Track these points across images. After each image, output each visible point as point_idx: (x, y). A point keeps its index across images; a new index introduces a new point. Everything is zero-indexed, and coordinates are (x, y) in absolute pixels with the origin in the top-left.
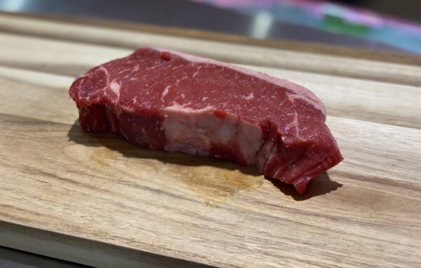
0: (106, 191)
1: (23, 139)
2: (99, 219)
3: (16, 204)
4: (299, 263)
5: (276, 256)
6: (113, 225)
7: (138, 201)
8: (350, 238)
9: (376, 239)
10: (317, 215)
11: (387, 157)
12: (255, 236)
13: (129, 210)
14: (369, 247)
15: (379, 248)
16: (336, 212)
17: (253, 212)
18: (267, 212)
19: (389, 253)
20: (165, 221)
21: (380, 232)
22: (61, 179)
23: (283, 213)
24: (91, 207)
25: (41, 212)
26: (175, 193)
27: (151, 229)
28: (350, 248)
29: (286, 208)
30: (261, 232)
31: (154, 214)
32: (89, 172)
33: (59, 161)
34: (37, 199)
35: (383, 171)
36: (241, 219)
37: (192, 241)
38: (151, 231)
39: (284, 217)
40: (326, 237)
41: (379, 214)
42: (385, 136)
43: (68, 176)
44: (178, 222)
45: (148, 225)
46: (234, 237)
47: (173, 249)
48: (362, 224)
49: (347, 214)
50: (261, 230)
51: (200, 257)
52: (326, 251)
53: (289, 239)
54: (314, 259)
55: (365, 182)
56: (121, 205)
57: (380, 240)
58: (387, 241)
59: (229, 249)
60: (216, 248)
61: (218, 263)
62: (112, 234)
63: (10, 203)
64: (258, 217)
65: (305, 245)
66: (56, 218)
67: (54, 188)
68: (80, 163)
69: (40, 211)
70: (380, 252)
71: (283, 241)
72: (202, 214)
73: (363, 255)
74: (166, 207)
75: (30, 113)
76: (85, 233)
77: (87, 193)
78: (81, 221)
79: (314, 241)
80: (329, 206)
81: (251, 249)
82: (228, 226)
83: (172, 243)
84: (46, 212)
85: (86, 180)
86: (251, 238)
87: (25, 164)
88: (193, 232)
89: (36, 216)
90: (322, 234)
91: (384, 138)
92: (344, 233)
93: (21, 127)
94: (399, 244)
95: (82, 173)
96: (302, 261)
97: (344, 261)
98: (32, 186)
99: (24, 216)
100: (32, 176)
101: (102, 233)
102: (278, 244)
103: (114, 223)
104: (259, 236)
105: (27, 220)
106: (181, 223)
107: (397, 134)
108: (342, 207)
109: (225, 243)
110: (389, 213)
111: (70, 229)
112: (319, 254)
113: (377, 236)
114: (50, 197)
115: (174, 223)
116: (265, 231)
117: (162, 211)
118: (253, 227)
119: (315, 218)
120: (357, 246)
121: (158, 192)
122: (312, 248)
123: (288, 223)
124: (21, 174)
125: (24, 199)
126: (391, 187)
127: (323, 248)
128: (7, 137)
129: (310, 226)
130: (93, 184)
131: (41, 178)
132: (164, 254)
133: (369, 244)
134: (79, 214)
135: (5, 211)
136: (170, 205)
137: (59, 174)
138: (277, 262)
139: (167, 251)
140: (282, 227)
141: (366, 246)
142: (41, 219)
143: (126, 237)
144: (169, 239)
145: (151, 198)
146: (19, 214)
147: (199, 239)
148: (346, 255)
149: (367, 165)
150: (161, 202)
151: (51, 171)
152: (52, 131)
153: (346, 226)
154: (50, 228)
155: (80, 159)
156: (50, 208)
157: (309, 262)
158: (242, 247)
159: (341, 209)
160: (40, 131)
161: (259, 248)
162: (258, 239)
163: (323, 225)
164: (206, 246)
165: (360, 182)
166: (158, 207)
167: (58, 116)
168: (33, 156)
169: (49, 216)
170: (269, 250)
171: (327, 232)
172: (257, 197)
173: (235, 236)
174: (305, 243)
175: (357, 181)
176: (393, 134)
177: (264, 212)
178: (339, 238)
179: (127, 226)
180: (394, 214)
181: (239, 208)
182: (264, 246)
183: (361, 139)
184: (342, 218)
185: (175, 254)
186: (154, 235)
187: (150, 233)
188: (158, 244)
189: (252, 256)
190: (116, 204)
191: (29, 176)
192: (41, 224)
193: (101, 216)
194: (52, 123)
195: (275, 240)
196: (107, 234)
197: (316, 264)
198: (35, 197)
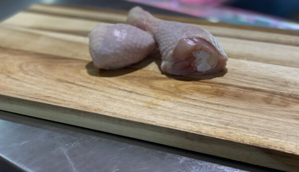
0: (102, 91)
2: (98, 104)
3: (53, 96)
5: (193, 122)
6: (105, 106)
7: (119, 96)
8: (235, 115)
9: (250, 116)
11: (263, 79)
12: (183, 113)
13: (114, 100)
14: (245, 120)
15: (250, 120)
16: (229, 104)
17: (182, 103)
19: (256, 122)
20: (134, 105)
21: (252, 113)
22: (77, 85)
23: (199, 103)
24: (94, 98)
26: (140, 93)
27: (126, 109)
30: (186, 112)
31: (128, 102)
32: (93, 82)
33: (77, 77)
35: (259, 85)
36: (176, 105)
37: (148, 115)
39: (200, 105)
40: (222, 115)
41: (253, 105)
42: (263, 69)
43: (81, 84)
44: (140, 106)
45: (124, 107)
47: (137, 118)
48: (242, 109)
49: (235, 104)
50: (186, 110)
52: (220, 121)
53: (201, 115)
54: (214, 124)
56: (110, 98)
57: (252, 117)
58: (255, 117)
59: (168, 118)
60: (161, 118)
62: (104, 110)
63: (49, 95)
64: (185, 105)
66: (75, 103)
67: (74, 89)
69: (65, 99)
70: (251, 122)
71: (197, 116)
72: (154, 103)
73: (241, 123)
74: (135, 99)
76: (90, 109)
77: (92, 92)
78: (88, 104)
79: (215, 116)
80: (225, 101)
81: (179, 118)
82: (168, 108)
83: (136, 115)
84: (69, 100)
85: (91, 86)
86: (180, 114)
87: (58, 77)
90: (219, 113)
92: (232, 113)
94: (262, 119)
95: (89, 83)
96: (207, 125)
97: (230, 125)
98: (62, 88)
99: (57, 101)
100: (62, 83)
101: (99, 110)
102: (195, 117)
105: (58, 103)
106: (142, 106)
107: (270, 68)
109: (166, 116)
111: (82, 108)
112: (217, 122)
114: (72, 93)
115: (138, 107)
116: (189, 111)
117: (132, 101)
118: (182, 109)
119: (217, 106)
120: (239, 119)
121: (131, 92)
122: (213, 119)
124: (56, 82)
125: (57, 94)
126: (263, 93)
127: (219, 119)
129: (213, 109)
130: (95, 88)
131: (67, 84)
132: (132, 120)
133: (245, 118)
134: (87, 101)
135: (47, 99)
136: (137, 98)
137: (77, 82)
138: (194, 125)
140: (198, 109)
142: (66, 103)
143: (112, 112)
144: (135, 113)
145: (127, 95)
146: (54, 100)
147: (152, 114)
148: (232, 123)
149: (250, 82)
150: (132, 97)
151: (72, 81)
152: (73, 62)
153: (233, 109)
154: (71, 107)
156: (71, 98)
157: (211, 125)
158: (175, 118)
160: (67, 63)
163: (221, 109)
164: (155, 117)
166: (131, 99)
168: (63, 74)
169: (71, 102)
170: (189, 120)
171: (223, 112)
173: (172, 113)
174: (210, 117)
175: (243, 89)
176: (268, 68)
178: (229, 115)
179: (112, 107)
180: (262, 105)
181: (175, 101)
182: (187, 118)
184: (232, 106)
186: (127, 111)
188: (129, 115)
189: (180, 122)
190: (107, 97)
191: (60, 83)
192: (67, 105)
193: (98, 102)
196: (102, 110)
197: (214, 126)
198: (63, 93)
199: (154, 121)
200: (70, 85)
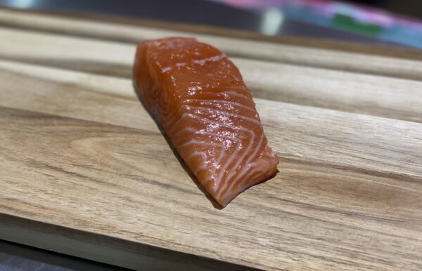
0: (114, 185)
1: (28, 133)
2: (106, 213)
3: (22, 198)
4: (312, 258)
5: (289, 252)
6: (121, 219)
7: (147, 195)
8: (365, 234)
9: (393, 235)
10: (332, 211)
11: (402, 152)
12: (267, 231)
13: (137, 204)
14: (385, 243)
15: (396, 244)
16: (351, 208)
17: (264, 207)
18: (279, 207)
19: (407, 249)
20: (174, 215)
21: (397, 228)
22: (67, 173)
23: (295, 208)
24: (99, 201)
25: (47, 206)
26: (184, 187)
27: (159, 223)
28: (366, 244)
29: (299, 203)
30: (273, 227)
31: (162, 209)
32: (96, 166)
33: (66, 155)
34: (43, 193)
35: (399, 166)
36: (253, 214)
37: (203, 236)
38: (159, 225)
39: (297, 212)
40: (341, 233)
41: (395, 210)
42: (401, 132)
43: (75, 170)
44: (187, 217)
45: (157, 219)
46: (245, 232)
47: (182, 243)
48: (378, 220)
49: (362, 209)
50: (274, 225)
51: (210, 252)
52: (340, 246)
53: (303, 235)
54: (328, 255)
55: (380, 178)
56: (129, 200)
57: (396, 236)
58: (404, 238)
59: (241, 244)
60: (227, 243)
61: (229, 258)
62: (120, 229)
63: (15, 197)
64: (270, 212)
65: (320, 241)
66: (64, 213)
67: (60, 182)
68: (86, 157)
69: (46, 204)
70: (396, 248)
71: (295, 236)
73: (379, 251)
74: (175, 202)
75: (36, 107)
76: (92, 227)
77: (94, 187)
78: (88, 215)
79: (328, 237)
80: (343, 202)
81: (262, 244)
82: (240, 221)
83: (181, 237)
84: (52, 206)
85: (93, 174)
86: (263, 233)
87: (31, 157)
88: (203, 227)
89: (42, 210)
90: (336, 230)
91: (400, 134)
92: (360, 229)
93: (27, 122)
94: (417, 240)
95: (88, 167)
96: (316, 257)
97: (359, 257)
98: (38, 180)
99: (30, 210)
100: (38, 170)
101: (109, 227)
103: (121, 217)
104: (271, 231)
105: (32, 214)
106: (191, 218)
107: (413, 130)
108: (357, 203)
109: (236, 238)
110: (406, 209)
111: (76, 223)
112: (334, 250)
113: (393, 232)
114: (56, 190)
115: (183, 218)
116: (278, 226)
117: (171, 205)
118: (265, 222)
119: (329, 214)
120: (373, 242)
121: (167, 186)
122: (326, 243)
123: (302, 218)
124: (26, 167)
125: (30, 192)
126: (408, 183)
127: (339, 244)
128: (13, 131)
129: (324, 221)
130: (100, 178)
131: (47, 172)
132: (174, 249)
133: (385, 240)
134: (87, 208)
135: (10, 204)
136: (179, 200)
137: (66, 168)
138: (290, 258)
139: (176, 246)
140: (295, 222)
141: (381, 242)
142: (46, 213)
143: (134, 231)
144: (178, 234)
145: (160, 192)
146: (24, 208)
147: (209, 234)
148: (362, 251)
149: (382, 160)
150: (170, 196)
151: (58, 165)
152: (59, 125)
153: (362, 222)
154: (56, 222)
155: (87, 153)
156: (56, 202)
157: (323, 258)
158: (253, 242)
159: (355, 205)
160: (47, 125)
161: (272, 244)
162: (270, 235)
163: (337, 220)
164: (216, 241)
165: (375, 177)
166: (168, 201)
167: (65, 111)
168: (39, 150)
169: (55, 210)
170: (282, 245)
171: (341, 228)
172: (269, 192)
173: (247, 231)
174: (320, 239)
175: (372, 177)
176: (409, 130)
177: (276, 207)
178: (354, 234)
179: (134, 220)
180: (410, 210)
181: (250, 203)
182: (276, 241)
183: (376, 135)
184: (357, 214)
185: (184, 248)
186: (163, 229)
187: (158, 227)
188: (166, 238)
189: (265, 251)
190: (124, 198)
191: (34, 169)
192: (47, 217)
193: (107, 210)
194: (59, 118)
195: (288, 235)
196: (114, 228)
197: (330, 260)
198: (41, 191)
199: (215, 249)
200: (54, 173)
